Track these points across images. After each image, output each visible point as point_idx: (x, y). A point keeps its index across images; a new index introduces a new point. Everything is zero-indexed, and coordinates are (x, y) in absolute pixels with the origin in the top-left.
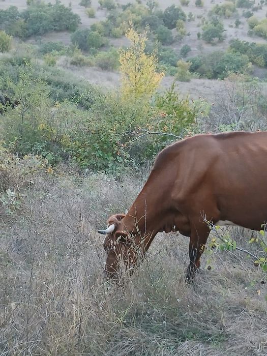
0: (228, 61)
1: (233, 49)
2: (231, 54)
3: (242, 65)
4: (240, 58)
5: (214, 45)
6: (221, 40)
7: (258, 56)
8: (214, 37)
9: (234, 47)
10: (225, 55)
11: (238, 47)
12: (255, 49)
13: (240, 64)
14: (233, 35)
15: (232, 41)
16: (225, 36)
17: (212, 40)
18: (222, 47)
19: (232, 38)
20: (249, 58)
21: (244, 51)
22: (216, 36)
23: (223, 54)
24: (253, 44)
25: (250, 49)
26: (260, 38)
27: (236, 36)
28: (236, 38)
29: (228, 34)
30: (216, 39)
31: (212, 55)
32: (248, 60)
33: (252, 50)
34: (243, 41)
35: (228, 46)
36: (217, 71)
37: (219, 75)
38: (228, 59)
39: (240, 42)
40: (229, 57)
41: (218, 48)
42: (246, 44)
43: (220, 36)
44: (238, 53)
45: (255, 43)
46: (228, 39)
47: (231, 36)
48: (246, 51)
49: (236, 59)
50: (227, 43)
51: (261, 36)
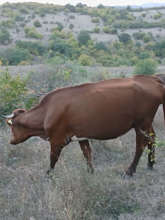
0: (16, 54)
1: (19, 46)
2: (18, 49)
3: (26, 55)
4: (24, 51)
5: (6, 45)
6: (10, 42)
7: (34, 48)
8: (5, 40)
9: (19, 45)
10: (14, 50)
11: (21, 45)
12: (31, 45)
13: (24, 55)
14: (17, 38)
15: (16, 42)
16: (12, 39)
17: (5, 42)
18: (11, 46)
19: (16, 40)
20: (29, 50)
21: (25, 47)
22: (6, 40)
23: (13, 50)
24: (30, 42)
25: (29, 45)
26: (33, 38)
27: (18, 38)
28: (18, 40)
29: (13, 38)
30: (7, 42)
31: (6, 51)
32: (29, 52)
33: (30, 45)
34: (24, 41)
35: (15, 45)
36: (11, 61)
37: (13, 63)
38: (17, 53)
39: (21, 41)
40: (17, 51)
41: (9, 47)
42: (25, 43)
43: (9, 40)
44: (22, 48)
45: (31, 42)
46: (14, 41)
47: (15, 39)
48: (26, 47)
49: (21, 52)
50: (14, 43)
51: (33, 37)
